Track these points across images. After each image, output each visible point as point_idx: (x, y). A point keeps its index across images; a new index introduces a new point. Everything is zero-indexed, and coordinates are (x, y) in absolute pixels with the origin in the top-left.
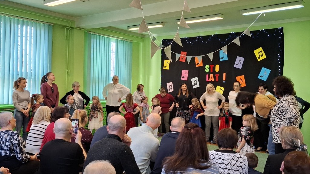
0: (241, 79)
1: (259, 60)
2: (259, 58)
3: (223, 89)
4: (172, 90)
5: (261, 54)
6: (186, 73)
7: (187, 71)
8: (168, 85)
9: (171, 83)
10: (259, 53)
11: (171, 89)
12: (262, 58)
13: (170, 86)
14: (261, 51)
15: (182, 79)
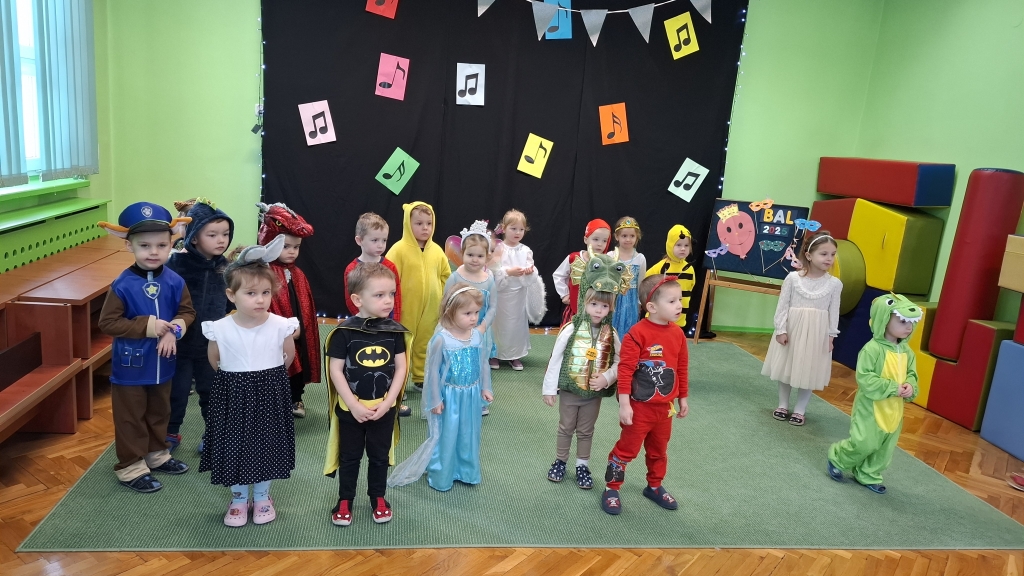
0: (614, 116)
1: (676, 56)
2: (678, 48)
3: (549, 145)
4: (330, 136)
5: (683, 35)
6: (398, 67)
7: (405, 63)
8: (307, 111)
9: (322, 106)
10: (679, 31)
11: (324, 130)
12: (686, 51)
13: (315, 117)
14: (685, 27)
15: (379, 91)
